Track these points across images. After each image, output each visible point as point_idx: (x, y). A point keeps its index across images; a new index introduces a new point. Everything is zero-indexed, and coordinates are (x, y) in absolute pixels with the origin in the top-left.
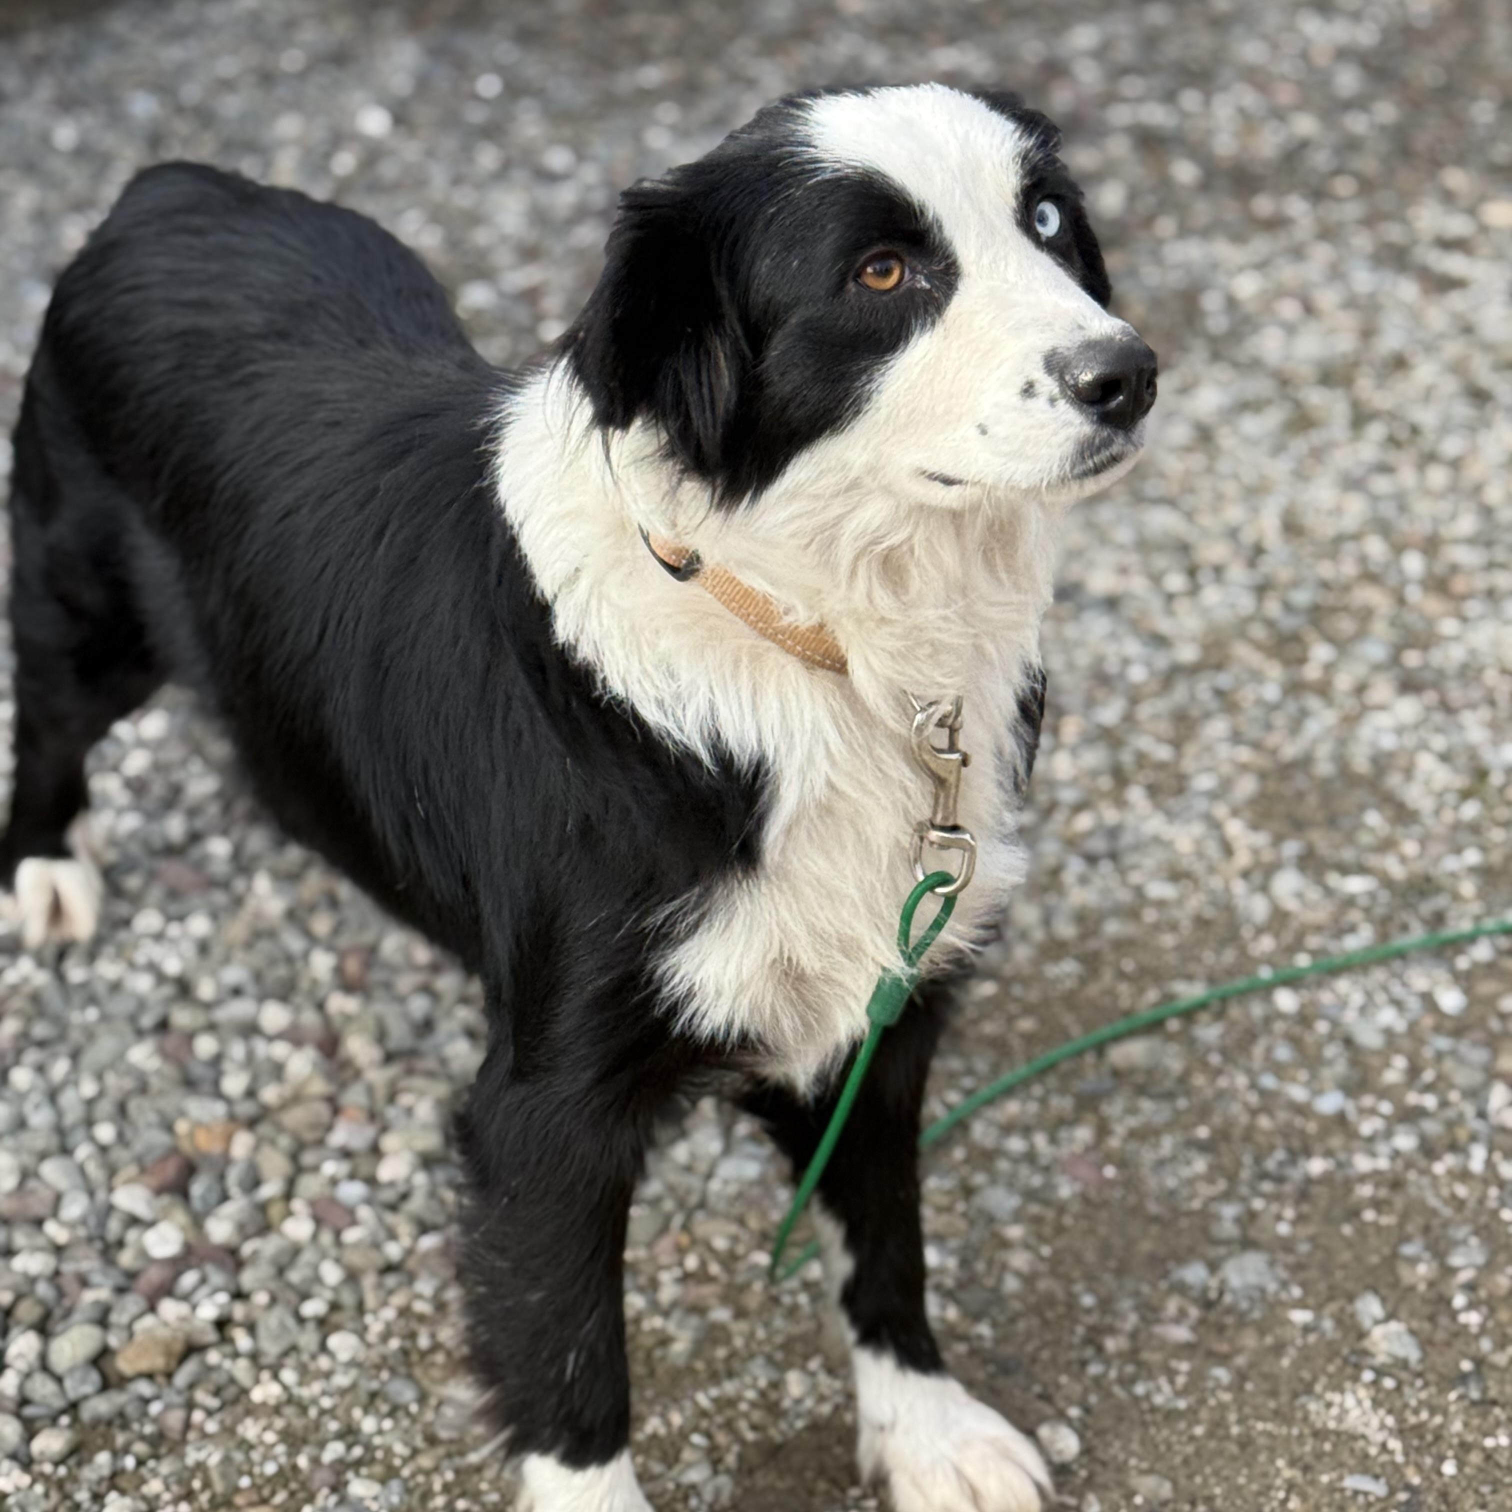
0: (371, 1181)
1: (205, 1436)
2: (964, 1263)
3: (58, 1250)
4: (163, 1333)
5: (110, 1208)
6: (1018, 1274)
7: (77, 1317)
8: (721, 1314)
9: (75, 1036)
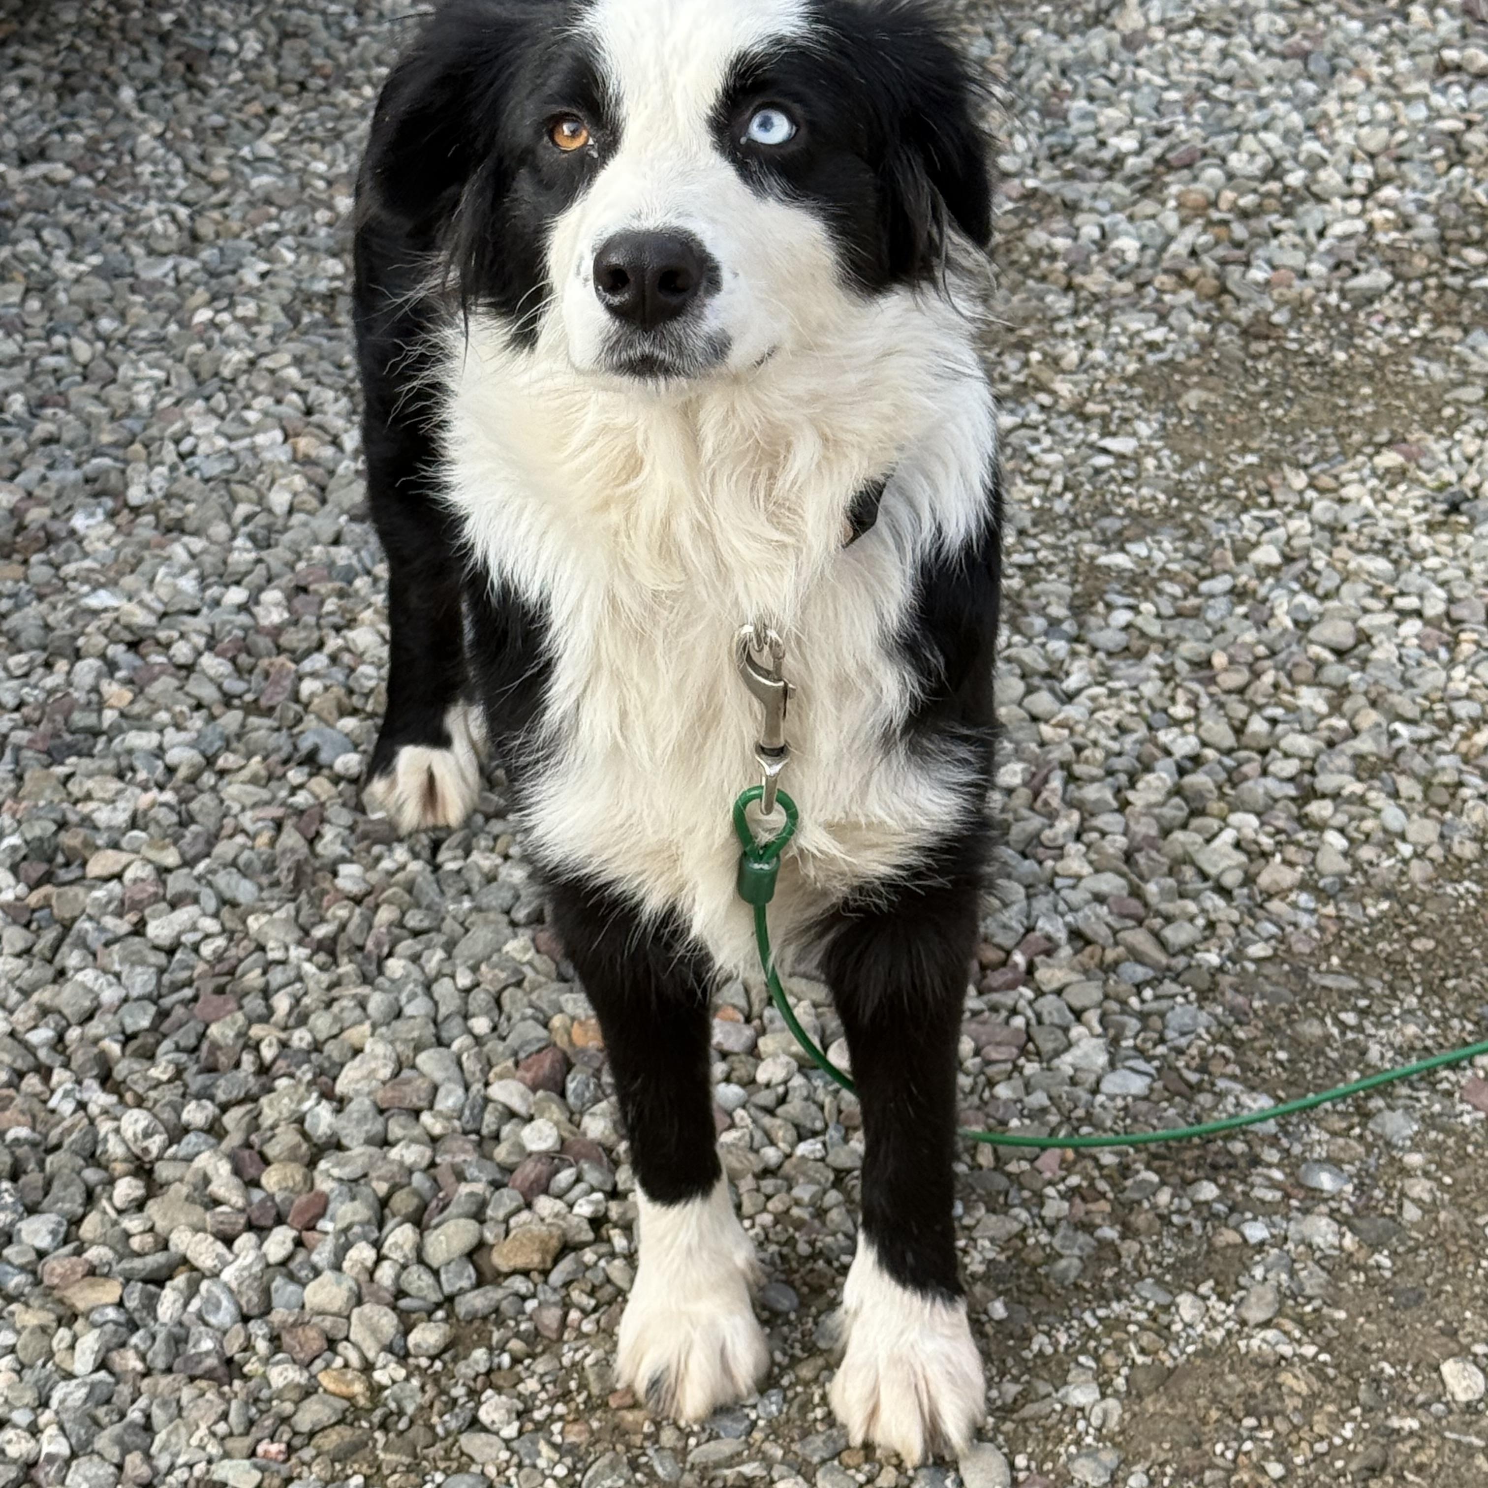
0: (749, 1083)
1: (581, 1335)
2: (1361, 1190)
3: (434, 1140)
4: (538, 1229)
5: (487, 1100)
6: (1418, 1202)
7: (452, 1210)
8: (1110, 1233)
9: (449, 925)
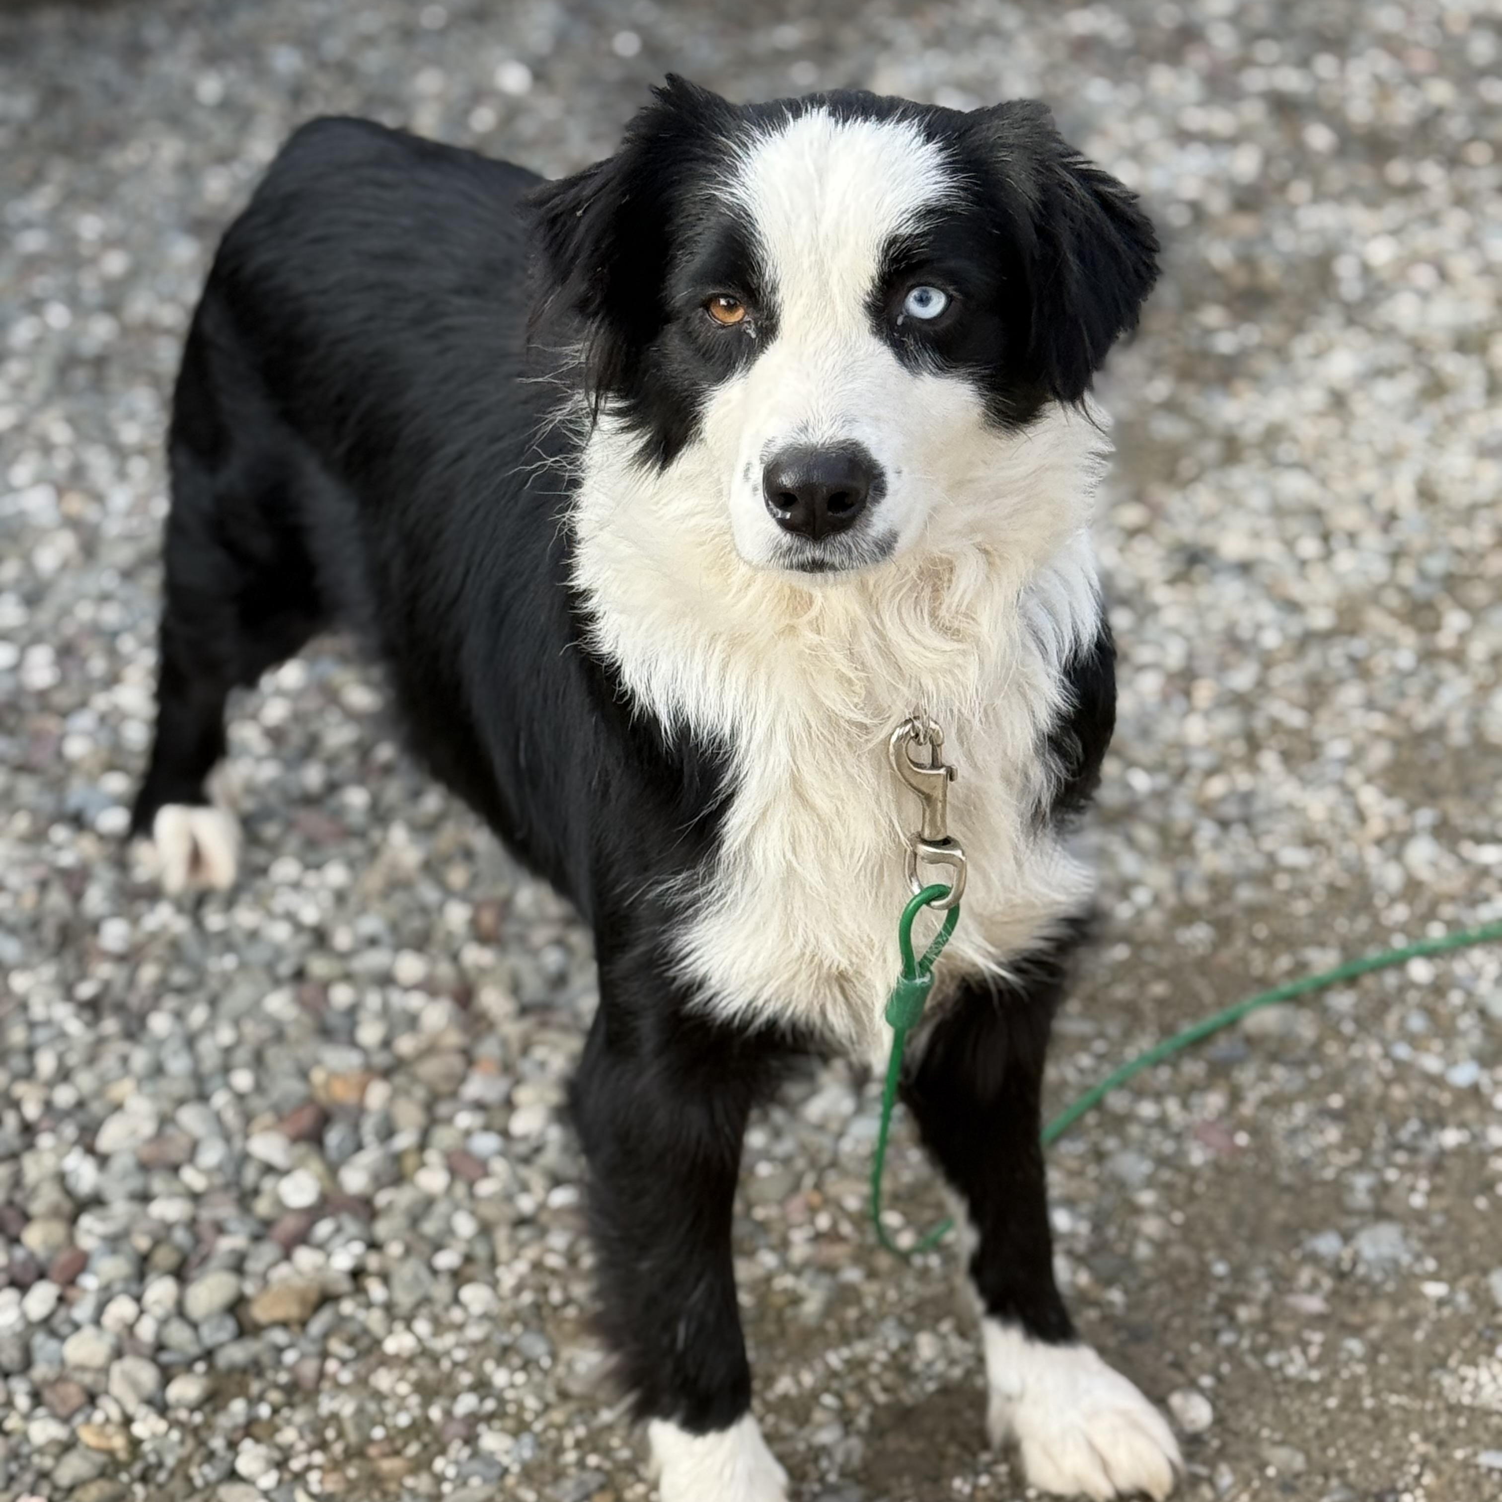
0: (505, 1134)
1: (339, 1386)
2: (1097, 1228)
3: (195, 1197)
4: (298, 1283)
5: (246, 1157)
6: (1150, 1240)
7: (214, 1263)
8: (852, 1275)
9: (214, 984)
